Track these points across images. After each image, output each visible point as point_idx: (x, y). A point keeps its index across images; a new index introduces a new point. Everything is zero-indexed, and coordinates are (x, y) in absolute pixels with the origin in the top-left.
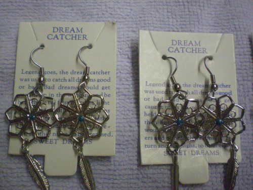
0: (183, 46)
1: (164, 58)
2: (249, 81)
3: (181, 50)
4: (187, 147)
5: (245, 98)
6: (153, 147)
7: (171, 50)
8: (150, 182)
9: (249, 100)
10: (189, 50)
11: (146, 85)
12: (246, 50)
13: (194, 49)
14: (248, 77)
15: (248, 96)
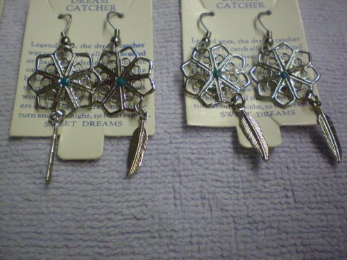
0: (86, 4)
1: (61, 17)
2: (175, 42)
3: (82, 8)
4: (79, 117)
5: (168, 61)
6: (30, 116)
7: (70, 8)
8: (22, 161)
9: (174, 63)
10: (92, 8)
11: (32, 46)
12: (172, 9)
13: (100, 6)
14: (172, 37)
15: (172, 59)
